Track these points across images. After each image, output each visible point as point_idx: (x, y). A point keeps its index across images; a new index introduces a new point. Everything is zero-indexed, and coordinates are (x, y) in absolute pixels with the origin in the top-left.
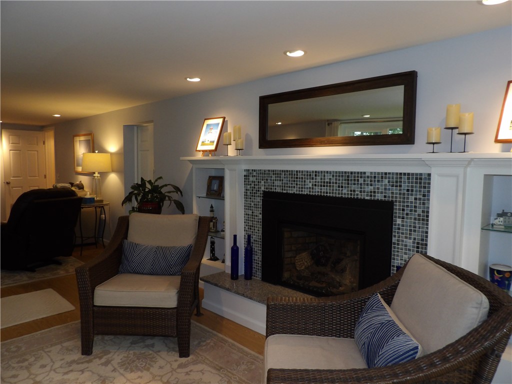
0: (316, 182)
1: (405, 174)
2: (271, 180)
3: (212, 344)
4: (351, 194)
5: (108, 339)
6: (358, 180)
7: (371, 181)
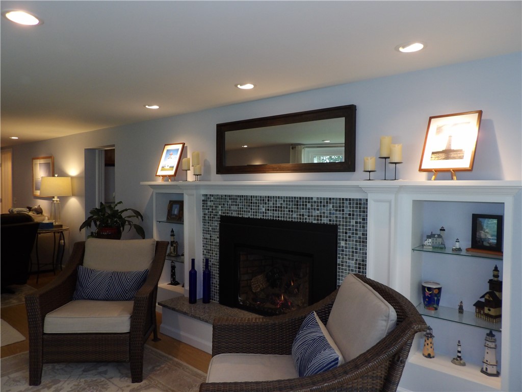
0: (268, 207)
1: (346, 199)
2: (228, 205)
3: (166, 368)
4: (300, 219)
5: (59, 368)
6: (306, 205)
7: (318, 206)
